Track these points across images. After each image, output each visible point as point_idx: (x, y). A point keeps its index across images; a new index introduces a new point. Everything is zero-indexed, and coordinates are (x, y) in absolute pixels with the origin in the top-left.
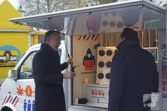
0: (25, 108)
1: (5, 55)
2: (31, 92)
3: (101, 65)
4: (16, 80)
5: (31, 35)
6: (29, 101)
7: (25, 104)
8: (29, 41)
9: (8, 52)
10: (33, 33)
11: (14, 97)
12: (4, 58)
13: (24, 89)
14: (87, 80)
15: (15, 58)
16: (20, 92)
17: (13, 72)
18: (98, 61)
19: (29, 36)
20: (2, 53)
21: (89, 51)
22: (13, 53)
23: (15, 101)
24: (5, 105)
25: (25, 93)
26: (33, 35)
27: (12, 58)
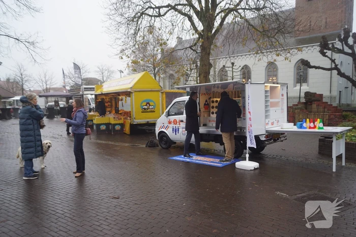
0: (173, 130)
1: (146, 105)
2: (176, 122)
3: (213, 107)
4: (167, 117)
6: (176, 127)
7: (173, 129)
8: (160, 96)
9: (148, 103)
10: (163, 91)
11: (166, 125)
12: (146, 107)
13: (172, 121)
14: (206, 115)
15: (152, 107)
16: (170, 123)
18: (211, 106)
19: (160, 93)
20: (145, 104)
21: (206, 101)
22: (151, 103)
23: (167, 127)
24: (160, 130)
25: (173, 123)
26: (162, 93)
27: (150, 107)
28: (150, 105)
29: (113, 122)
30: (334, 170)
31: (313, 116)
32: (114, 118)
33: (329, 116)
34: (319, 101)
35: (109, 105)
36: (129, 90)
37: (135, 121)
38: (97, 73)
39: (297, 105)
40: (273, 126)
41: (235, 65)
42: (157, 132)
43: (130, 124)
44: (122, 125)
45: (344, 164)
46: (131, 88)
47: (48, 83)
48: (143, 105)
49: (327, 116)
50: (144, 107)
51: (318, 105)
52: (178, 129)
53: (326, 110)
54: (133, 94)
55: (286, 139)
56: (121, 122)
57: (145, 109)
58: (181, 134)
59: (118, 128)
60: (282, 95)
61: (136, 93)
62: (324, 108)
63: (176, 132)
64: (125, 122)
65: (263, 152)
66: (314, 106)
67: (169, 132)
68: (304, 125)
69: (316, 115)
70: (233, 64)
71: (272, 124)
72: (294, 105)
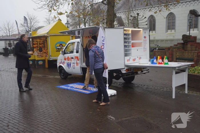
0: (67, 65)
1: (60, 46)
2: (69, 59)
4: (63, 55)
5: (72, 36)
6: (69, 63)
7: (67, 64)
9: (61, 44)
11: (63, 61)
12: (59, 47)
13: (67, 58)
16: (65, 59)
17: (62, 51)
19: (70, 37)
20: (59, 45)
23: (64, 63)
24: (60, 65)
25: (67, 59)
28: (62, 46)
29: (37, 59)
30: (174, 97)
31: (187, 53)
32: (38, 56)
33: (197, 54)
34: (193, 42)
35: (42, 46)
36: (46, 35)
37: (51, 58)
38: (45, 23)
39: (177, 45)
40: (134, 62)
41: (139, 15)
42: (58, 66)
43: (48, 60)
44: (44, 61)
45: (186, 92)
46: (47, 33)
47: (11, 30)
48: (57, 46)
49: (196, 53)
50: (58, 47)
51: (191, 45)
52: (70, 64)
53: (197, 48)
54: (49, 38)
55: (149, 72)
56: (43, 58)
57: (58, 49)
58: (72, 68)
59: (40, 63)
60: (145, 37)
61: (51, 37)
62: (196, 47)
63: (69, 66)
64: (45, 58)
65: (134, 82)
66: (189, 46)
67: (65, 66)
68: (155, 61)
69: (189, 53)
70: (138, 14)
71: (134, 60)
72: (175, 45)
